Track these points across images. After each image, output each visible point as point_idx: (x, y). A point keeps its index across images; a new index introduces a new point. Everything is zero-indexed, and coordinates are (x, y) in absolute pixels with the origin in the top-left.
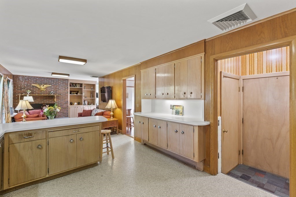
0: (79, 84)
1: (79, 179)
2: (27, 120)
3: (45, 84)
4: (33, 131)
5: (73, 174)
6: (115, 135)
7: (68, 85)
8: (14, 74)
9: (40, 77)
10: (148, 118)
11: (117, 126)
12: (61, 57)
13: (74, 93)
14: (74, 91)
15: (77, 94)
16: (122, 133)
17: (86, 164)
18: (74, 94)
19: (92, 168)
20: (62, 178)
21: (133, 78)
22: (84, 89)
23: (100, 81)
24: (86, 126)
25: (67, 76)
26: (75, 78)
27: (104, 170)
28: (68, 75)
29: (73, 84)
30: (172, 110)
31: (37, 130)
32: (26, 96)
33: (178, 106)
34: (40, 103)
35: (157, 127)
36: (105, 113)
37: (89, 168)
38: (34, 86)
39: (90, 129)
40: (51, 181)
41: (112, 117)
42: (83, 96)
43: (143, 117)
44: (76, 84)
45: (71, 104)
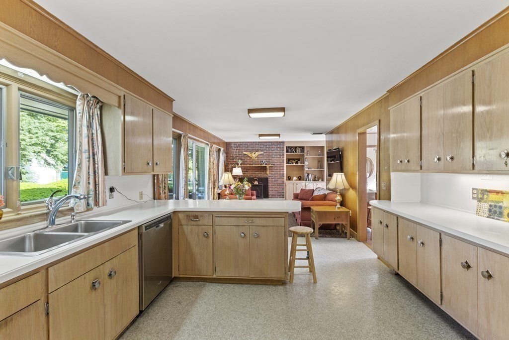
0: (299, 147)
1: (249, 296)
2: (230, 199)
3: (257, 151)
4: (199, 213)
5: (246, 285)
6: (342, 239)
7: (284, 151)
8: (227, 141)
9: (251, 142)
10: (398, 217)
11: (346, 223)
12: (250, 111)
13: (294, 161)
14: (293, 160)
15: (297, 163)
16: (358, 239)
17: (263, 277)
18: (293, 163)
19: (274, 287)
20: (232, 286)
21: (375, 129)
22: (307, 155)
23: (327, 140)
24: (263, 216)
25: (278, 137)
26: (291, 138)
27: (287, 297)
28: (279, 135)
29: (291, 148)
30: (476, 202)
31: (203, 213)
32: (235, 167)
33: (497, 192)
34: (251, 176)
35: (415, 240)
36: (328, 197)
37: (270, 285)
38: (245, 154)
39: (270, 222)
40: (219, 284)
41: (338, 206)
42: (305, 167)
43: (388, 212)
44: (295, 148)
45: (289, 179)
